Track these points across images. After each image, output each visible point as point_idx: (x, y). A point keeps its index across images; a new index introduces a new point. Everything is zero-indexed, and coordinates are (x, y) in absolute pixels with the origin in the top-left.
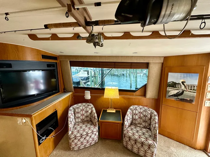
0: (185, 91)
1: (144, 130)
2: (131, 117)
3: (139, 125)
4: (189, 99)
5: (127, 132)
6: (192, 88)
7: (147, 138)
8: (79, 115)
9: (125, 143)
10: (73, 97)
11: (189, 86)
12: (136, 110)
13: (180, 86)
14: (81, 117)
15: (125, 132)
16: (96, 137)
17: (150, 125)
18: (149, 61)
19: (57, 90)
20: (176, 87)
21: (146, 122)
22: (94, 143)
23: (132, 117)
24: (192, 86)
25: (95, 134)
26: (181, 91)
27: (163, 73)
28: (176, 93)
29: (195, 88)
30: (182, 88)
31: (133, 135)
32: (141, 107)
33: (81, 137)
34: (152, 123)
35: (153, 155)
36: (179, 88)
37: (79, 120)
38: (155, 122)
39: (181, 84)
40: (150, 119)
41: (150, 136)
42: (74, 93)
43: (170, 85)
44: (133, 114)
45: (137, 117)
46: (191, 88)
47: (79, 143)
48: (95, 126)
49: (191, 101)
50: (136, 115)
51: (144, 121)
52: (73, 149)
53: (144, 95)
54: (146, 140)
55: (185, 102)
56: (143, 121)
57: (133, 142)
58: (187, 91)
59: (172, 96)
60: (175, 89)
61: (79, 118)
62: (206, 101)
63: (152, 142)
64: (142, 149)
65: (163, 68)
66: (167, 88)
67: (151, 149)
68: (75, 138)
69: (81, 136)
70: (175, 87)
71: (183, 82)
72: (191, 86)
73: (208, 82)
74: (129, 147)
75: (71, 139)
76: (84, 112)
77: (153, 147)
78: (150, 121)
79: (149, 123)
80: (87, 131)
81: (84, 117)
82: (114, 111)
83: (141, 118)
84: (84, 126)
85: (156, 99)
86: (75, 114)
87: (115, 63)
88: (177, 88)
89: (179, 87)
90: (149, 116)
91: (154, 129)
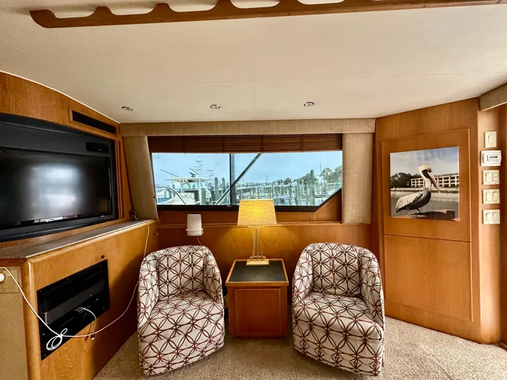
0: (433, 192)
1: (347, 301)
2: (311, 272)
3: (332, 290)
4: (445, 211)
5: (304, 309)
6: (448, 182)
7: (355, 317)
8: (171, 275)
9: (298, 342)
10: (155, 234)
11: (441, 179)
12: (322, 251)
13: (419, 182)
14: (177, 281)
15: (296, 309)
16: (218, 331)
17: (360, 285)
18: (342, 130)
19: (112, 214)
20: (410, 184)
21: (349, 279)
22: (213, 350)
23: (313, 270)
24: (448, 178)
25: (216, 324)
26: (424, 194)
27: (377, 155)
28: (414, 201)
29: (454, 181)
30: (427, 186)
31: (320, 313)
32: (333, 245)
33: (176, 330)
34: (365, 281)
35: (376, 361)
36: (418, 187)
37: (171, 290)
38: (373, 273)
39: (422, 175)
40: (359, 271)
41: (364, 312)
42: (157, 223)
43: (396, 181)
44: (316, 264)
45: (325, 270)
46: (445, 182)
47: (169, 349)
48: (215, 300)
49: (450, 215)
50: (323, 263)
51: (345, 278)
52: (151, 371)
53: (339, 217)
54: (356, 322)
55: (437, 219)
56: (340, 279)
57: (320, 334)
58: (437, 192)
59: (404, 208)
60: (408, 191)
61: (170, 282)
62: (485, 212)
63: (370, 325)
64: (346, 349)
65: (377, 145)
66: (390, 191)
67: (371, 344)
68: (158, 335)
69: (176, 328)
70: (410, 186)
71: (425, 172)
72: (445, 179)
73: (483, 165)
74: (312, 351)
75: (145, 337)
76: (184, 266)
77: (374, 340)
78: (360, 276)
79: (357, 280)
80: (192, 313)
81: (184, 280)
82: (266, 262)
83: (336, 271)
84: (184, 302)
85: (368, 225)
86: (158, 273)
87: (262, 137)
88: (413, 187)
89: (419, 185)
90: (356, 263)
91: (372, 290)
